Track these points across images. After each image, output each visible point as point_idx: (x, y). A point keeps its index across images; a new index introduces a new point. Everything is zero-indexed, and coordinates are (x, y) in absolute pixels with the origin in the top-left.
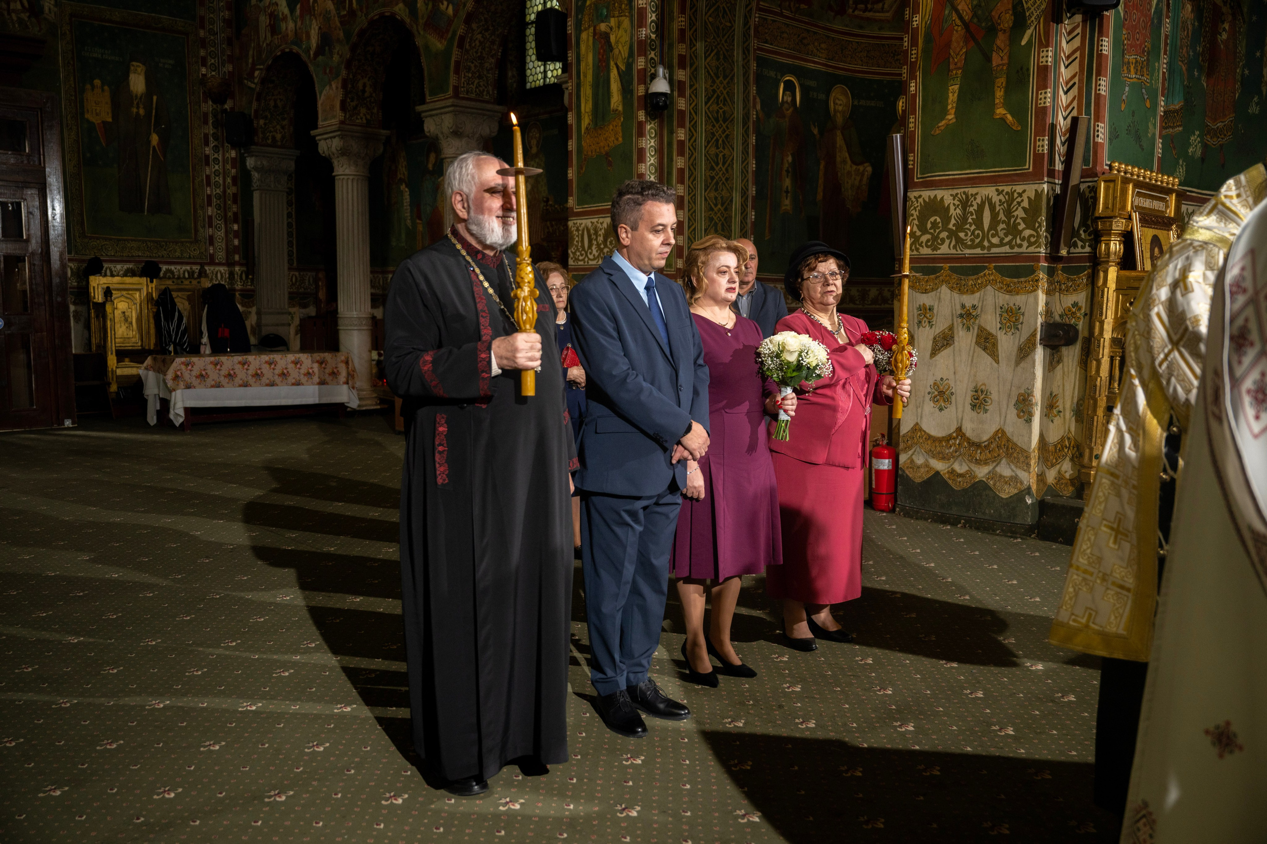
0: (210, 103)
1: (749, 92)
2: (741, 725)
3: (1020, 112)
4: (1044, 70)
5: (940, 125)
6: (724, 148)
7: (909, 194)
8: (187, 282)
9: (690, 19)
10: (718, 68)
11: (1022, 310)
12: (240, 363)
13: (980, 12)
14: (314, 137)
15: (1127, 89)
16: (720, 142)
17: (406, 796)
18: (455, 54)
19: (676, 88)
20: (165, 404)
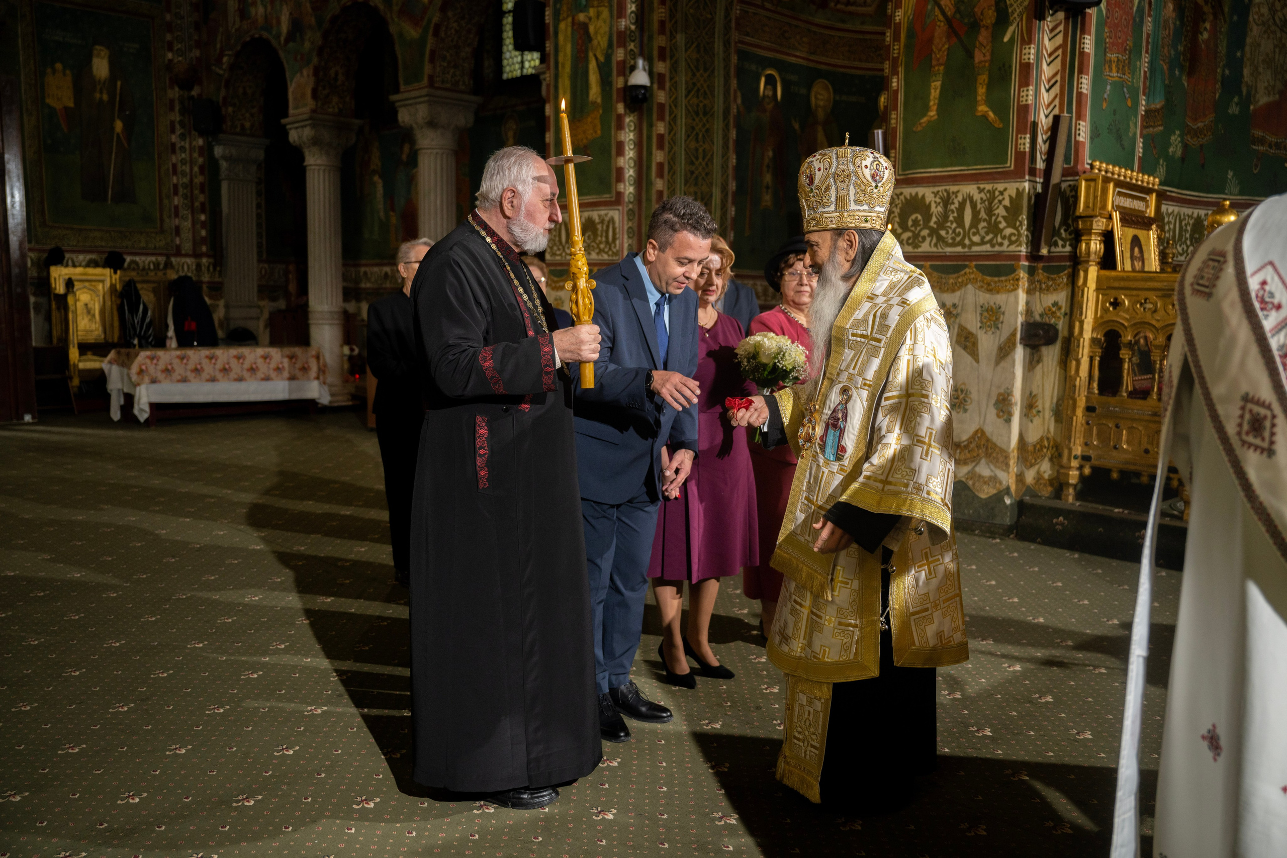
0: (177, 89)
1: (728, 86)
2: (719, 726)
3: (1002, 109)
4: (1026, 68)
5: (922, 121)
6: (704, 142)
8: (152, 274)
9: (671, 10)
10: (698, 61)
11: (1002, 309)
12: (207, 357)
13: (962, 8)
14: (285, 126)
15: (1109, 87)
16: (700, 136)
17: (378, 800)
18: (430, 42)
19: (655, 80)
20: (129, 399)
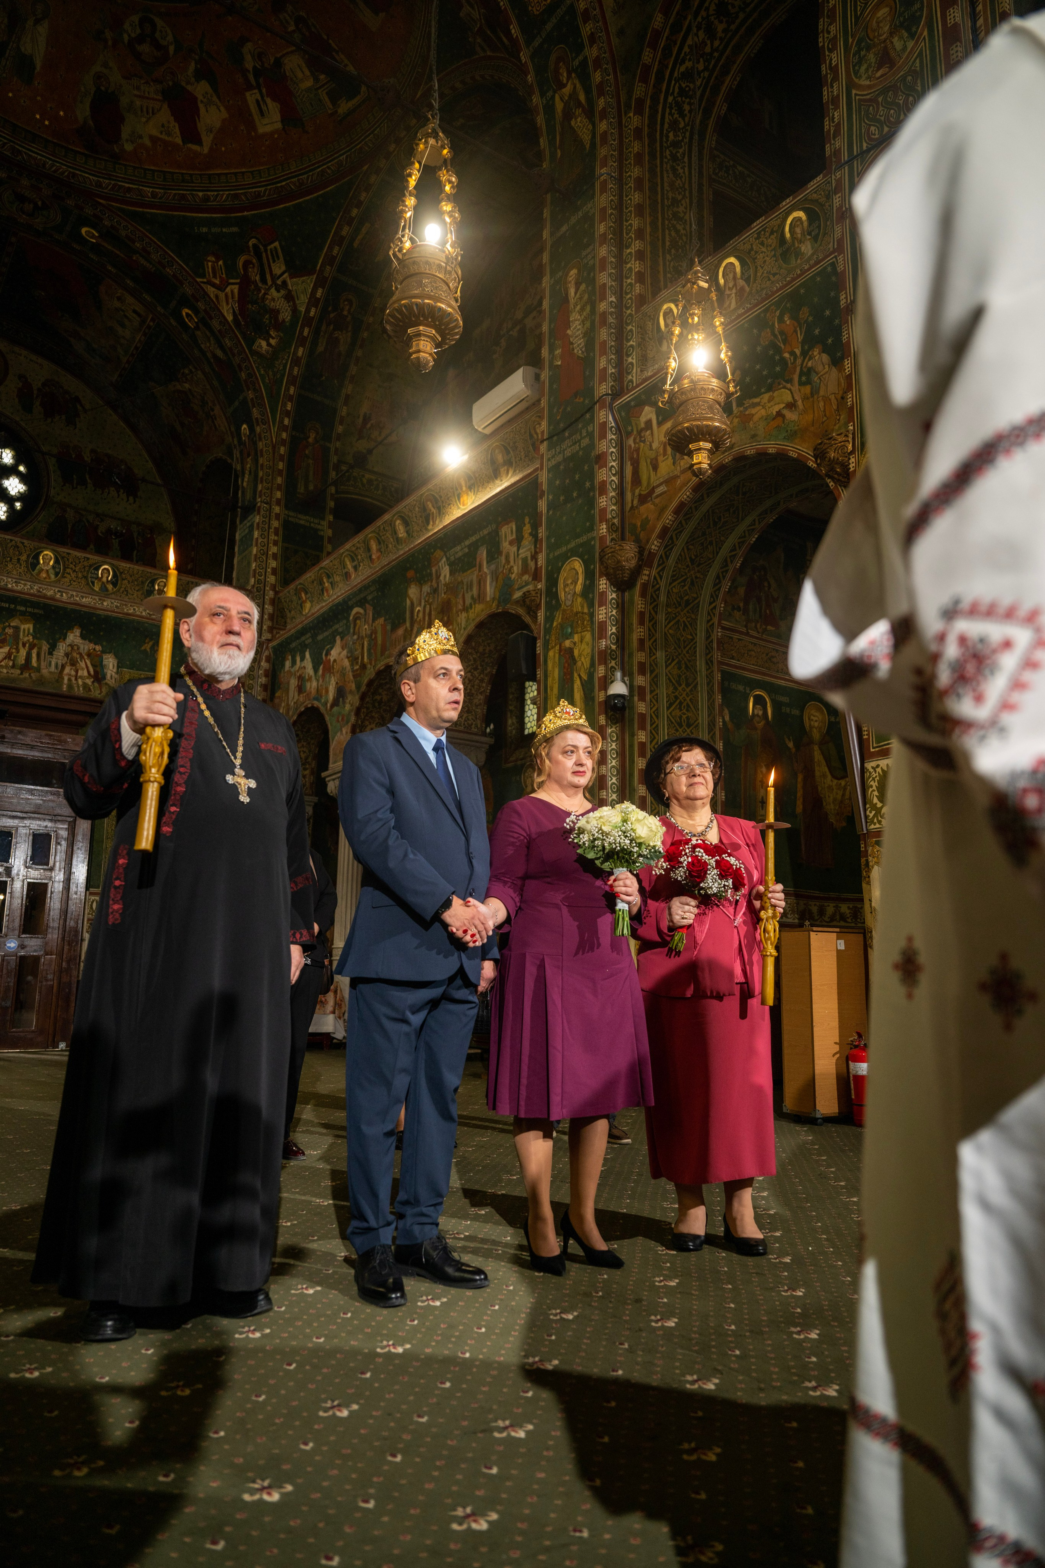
1: (713, 701)
7: (866, 765)
9: (649, 630)
10: (679, 676)
14: (325, 778)
19: (636, 693)
